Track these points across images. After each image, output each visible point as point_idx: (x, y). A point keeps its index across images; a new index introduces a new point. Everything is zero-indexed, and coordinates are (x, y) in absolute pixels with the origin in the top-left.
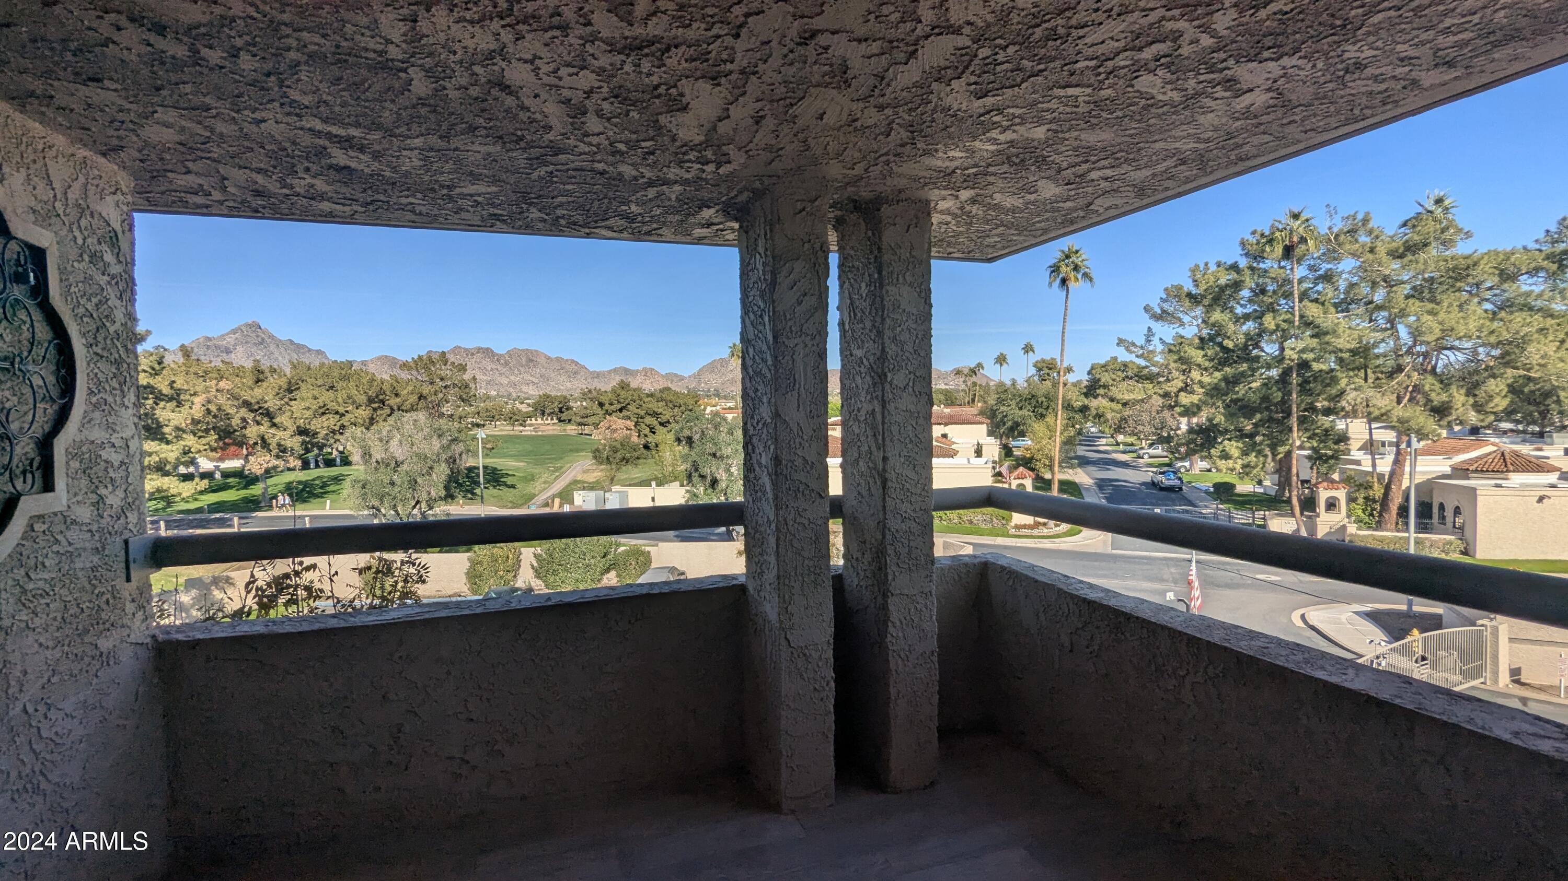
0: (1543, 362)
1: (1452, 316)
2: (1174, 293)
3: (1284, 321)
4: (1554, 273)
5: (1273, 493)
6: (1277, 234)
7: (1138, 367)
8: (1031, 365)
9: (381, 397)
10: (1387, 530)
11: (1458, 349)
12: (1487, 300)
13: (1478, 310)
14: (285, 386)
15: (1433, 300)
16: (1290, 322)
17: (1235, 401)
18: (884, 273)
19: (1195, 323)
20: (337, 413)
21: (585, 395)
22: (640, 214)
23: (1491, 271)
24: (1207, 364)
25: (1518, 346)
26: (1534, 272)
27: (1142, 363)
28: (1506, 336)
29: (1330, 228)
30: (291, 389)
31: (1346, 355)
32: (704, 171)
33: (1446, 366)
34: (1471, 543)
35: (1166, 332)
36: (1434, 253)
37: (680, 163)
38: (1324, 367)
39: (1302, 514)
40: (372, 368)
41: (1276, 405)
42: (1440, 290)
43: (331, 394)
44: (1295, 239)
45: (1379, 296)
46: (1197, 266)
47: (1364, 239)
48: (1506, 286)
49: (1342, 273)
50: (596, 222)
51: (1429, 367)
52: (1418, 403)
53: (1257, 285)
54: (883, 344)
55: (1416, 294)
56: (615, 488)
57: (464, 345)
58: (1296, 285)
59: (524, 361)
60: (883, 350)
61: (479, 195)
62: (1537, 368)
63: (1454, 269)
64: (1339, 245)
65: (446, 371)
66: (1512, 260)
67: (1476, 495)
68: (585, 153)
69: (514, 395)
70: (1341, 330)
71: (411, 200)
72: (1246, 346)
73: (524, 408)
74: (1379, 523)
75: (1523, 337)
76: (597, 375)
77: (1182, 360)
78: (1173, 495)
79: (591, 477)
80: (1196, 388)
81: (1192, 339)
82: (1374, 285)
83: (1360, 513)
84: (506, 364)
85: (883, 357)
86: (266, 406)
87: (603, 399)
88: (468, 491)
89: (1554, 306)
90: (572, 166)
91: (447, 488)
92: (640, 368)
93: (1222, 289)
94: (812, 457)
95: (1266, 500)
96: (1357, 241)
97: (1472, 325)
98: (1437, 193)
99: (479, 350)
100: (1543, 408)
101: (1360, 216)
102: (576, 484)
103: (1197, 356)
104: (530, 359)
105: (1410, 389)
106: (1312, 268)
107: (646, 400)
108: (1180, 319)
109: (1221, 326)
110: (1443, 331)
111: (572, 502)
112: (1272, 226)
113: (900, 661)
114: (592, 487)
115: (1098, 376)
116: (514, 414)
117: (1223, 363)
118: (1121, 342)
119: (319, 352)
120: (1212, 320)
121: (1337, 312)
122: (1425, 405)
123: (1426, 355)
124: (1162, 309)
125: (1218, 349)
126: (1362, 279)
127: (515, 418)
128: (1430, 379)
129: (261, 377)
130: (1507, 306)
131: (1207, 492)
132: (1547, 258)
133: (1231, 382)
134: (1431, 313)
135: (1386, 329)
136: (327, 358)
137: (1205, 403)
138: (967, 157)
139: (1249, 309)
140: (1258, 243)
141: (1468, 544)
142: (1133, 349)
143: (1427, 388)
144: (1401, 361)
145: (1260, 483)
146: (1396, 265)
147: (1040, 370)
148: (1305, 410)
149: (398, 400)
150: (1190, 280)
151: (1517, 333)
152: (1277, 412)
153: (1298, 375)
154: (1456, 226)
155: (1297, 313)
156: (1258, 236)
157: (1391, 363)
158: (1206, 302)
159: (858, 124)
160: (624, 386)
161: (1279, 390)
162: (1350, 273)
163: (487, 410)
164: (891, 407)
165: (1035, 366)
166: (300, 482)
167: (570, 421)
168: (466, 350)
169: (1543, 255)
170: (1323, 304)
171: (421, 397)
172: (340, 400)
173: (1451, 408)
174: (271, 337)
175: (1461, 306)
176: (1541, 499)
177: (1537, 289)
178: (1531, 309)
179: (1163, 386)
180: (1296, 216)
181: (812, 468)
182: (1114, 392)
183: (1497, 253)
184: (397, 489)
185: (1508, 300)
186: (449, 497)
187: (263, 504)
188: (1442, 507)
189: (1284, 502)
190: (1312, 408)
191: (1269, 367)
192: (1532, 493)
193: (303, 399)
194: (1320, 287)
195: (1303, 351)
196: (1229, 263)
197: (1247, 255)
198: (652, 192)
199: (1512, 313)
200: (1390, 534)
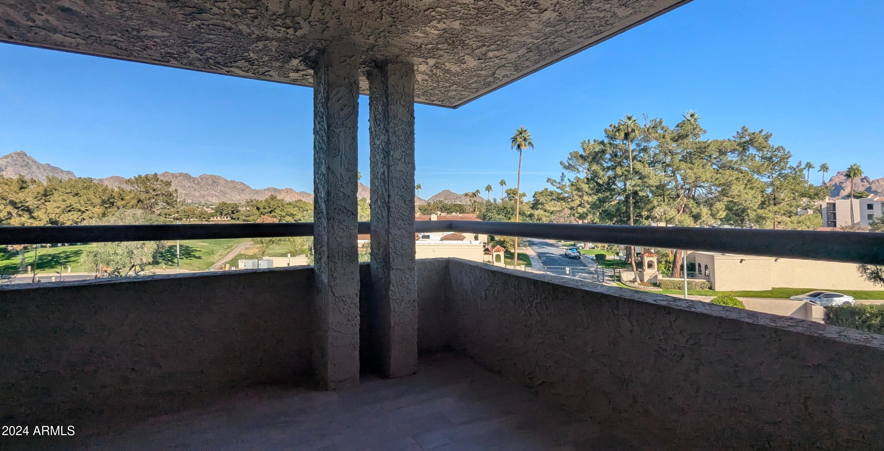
0: (739, 194)
1: (699, 171)
2: (575, 156)
3: (625, 171)
4: (741, 152)
5: (624, 260)
6: (621, 127)
7: (558, 194)
8: (504, 192)
9: (111, 200)
10: (676, 278)
11: (703, 187)
12: (714, 164)
13: (711, 168)
14: (42, 192)
15: (692, 163)
16: (628, 171)
17: (605, 211)
18: (389, 99)
19: (585, 171)
20: (80, 210)
21: (249, 203)
22: (256, 60)
23: (715, 150)
24: (590, 192)
25: (728, 186)
26: (733, 151)
27: (559, 191)
28: (723, 181)
29: (645, 125)
30: (46, 194)
31: (654, 189)
32: (288, 33)
33: (698, 195)
34: (713, 283)
35: (571, 175)
36: (691, 140)
37: (274, 27)
38: (644, 194)
39: (637, 270)
40: (106, 183)
41: (623, 213)
42: (694, 158)
43: (76, 199)
44: (630, 130)
45: (668, 160)
46: (584, 141)
47: (660, 131)
48: (722, 157)
49: (651, 147)
50: (231, 63)
51: (691, 196)
52: (687, 213)
53: (613, 152)
54: (388, 136)
55: (684, 159)
56: (265, 258)
57: (171, 171)
58: (630, 152)
59: (210, 182)
60: (389, 139)
61: (158, 38)
62: (737, 197)
63: (700, 148)
64: (649, 134)
65: (157, 185)
66: (724, 145)
67: (714, 259)
68: (217, 14)
69: (203, 203)
70: (651, 176)
71: (114, 37)
72: (608, 184)
73: (209, 211)
74: (672, 274)
75: (730, 182)
76: (257, 192)
77: (578, 189)
78: (576, 261)
79: (251, 252)
80: (586, 204)
81: (583, 180)
82: (666, 154)
83: (663, 268)
84: (199, 183)
85: (388, 143)
86: (27, 204)
87: (259, 205)
88: (169, 260)
89: (742, 168)
90: (211, 22)
91: (154, 257)
92: (284, 188)
93: (597, 153)
94: (348, 192)
95: (621, 263)
96: (657, 132)
97: (709, 176)
98: (691, 111)
99: (181, 174)
100: (741, 218)
101: (658, 120)
102: (241, 256)
103: (585, 187)
104: (214, 181)
105: (683, 206)
106: (638, 145)
107: (286, 206)
108: (578, 169)
109: (596, 172)
110: (696, 178)
111: (237, 266)
112: (619, 123)
113: (396, 306)
114: (251, 257)
115: (538, 198)
116: (202, 214)
117: (598, 191)
118: (549, 180)
119: (68, 172)
120: (593, 169)
121: (649, 167)
122: (690, 214)
123: (689, 190)
124: (569, 164)
125: (595, 184)
126: (660, 151)
127: (203, 216)
128: (691, 201)
129: (24, 185)
130: (723, 167)
131: (592, 259)
132: (738, 145)
133: (602, 201)
134: (690, 169)
135: (671, 176)
136: (74, 176)
137: (590, 212)
138: (425, 37)
139: (609, 164)
140: (613, 131)
141: (711, 284)
142: (555, 184)
143: (690, 206)
144: (678, 192)
145: (617, 254)
146: (674, 145)
147: (509, 194)
148: (637, 216)
149: (123, 202)
150: (582, 149)
151: (727, 180)
152: (624, 218)
153: (633, 198)
154: (700, 127)
155: (631, 167)
156: (612, 128)
157: (674, 193)
158: (590, 160)
159: (364, 10)
160: (273, 198)
161: (624, 206)
162: (655, 148)
163: (185, 212)
164: (392, 168)
165: (506, 192)
166: (49, 255)
167: (238, 219)
168: (172, 174)
169: (736, 144)
170: (643, 163)
171: (139, 201)
172: (82, 202)
173: (701, 216)
174: (34, 161)
175: (703, 166)
176: (741, 261)
177: (735, 160)
178: (733, 169)
179: (570, 203)
180: (629, 118)
181: (348, 198)
182: (547, 207)
183: (717, 141)
184: (119, 257)
185: (723, 164)
186: (155, 263)
187: (21, 269)
188: (700, 265)
189: (629, 264)
190: (640, 216)
191: (619, 194)
192: (738, 258)
193: (55, 201)
194: (642, 154)
195: (634, 186)
196: (600, 140)
197: (608, 137)
198: (261, 45)
199: (725, 170)
200: (677, 279)
